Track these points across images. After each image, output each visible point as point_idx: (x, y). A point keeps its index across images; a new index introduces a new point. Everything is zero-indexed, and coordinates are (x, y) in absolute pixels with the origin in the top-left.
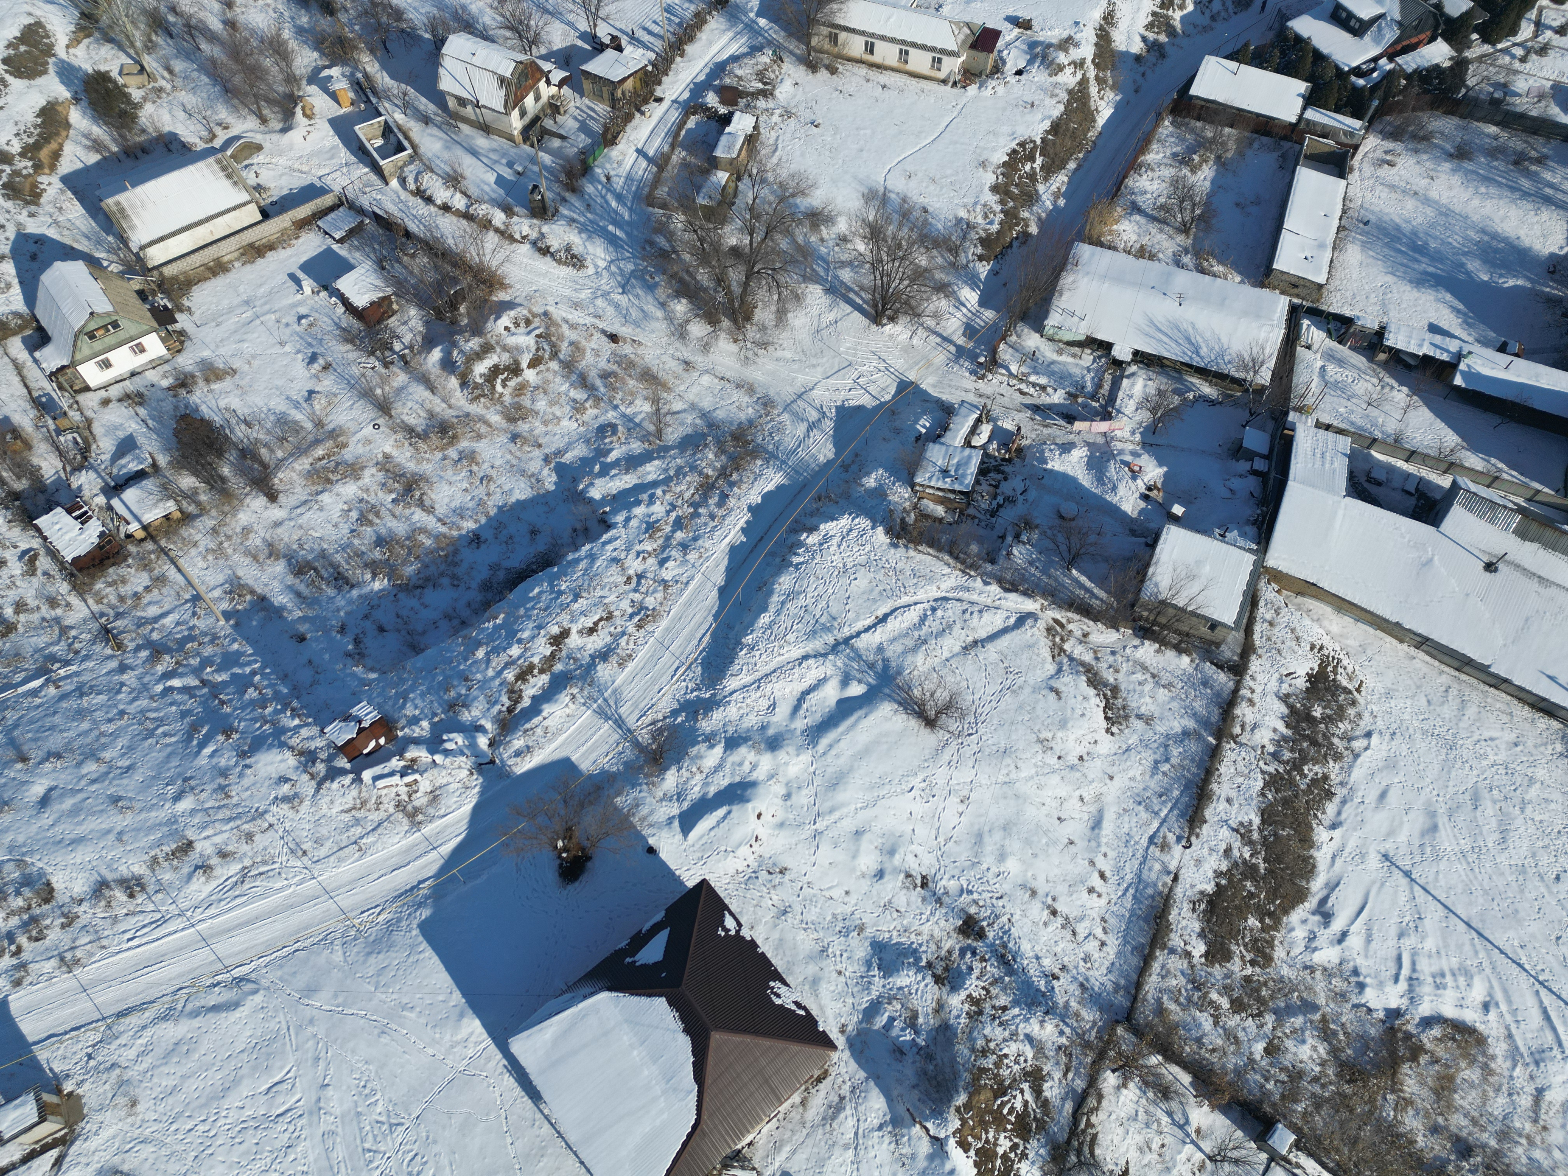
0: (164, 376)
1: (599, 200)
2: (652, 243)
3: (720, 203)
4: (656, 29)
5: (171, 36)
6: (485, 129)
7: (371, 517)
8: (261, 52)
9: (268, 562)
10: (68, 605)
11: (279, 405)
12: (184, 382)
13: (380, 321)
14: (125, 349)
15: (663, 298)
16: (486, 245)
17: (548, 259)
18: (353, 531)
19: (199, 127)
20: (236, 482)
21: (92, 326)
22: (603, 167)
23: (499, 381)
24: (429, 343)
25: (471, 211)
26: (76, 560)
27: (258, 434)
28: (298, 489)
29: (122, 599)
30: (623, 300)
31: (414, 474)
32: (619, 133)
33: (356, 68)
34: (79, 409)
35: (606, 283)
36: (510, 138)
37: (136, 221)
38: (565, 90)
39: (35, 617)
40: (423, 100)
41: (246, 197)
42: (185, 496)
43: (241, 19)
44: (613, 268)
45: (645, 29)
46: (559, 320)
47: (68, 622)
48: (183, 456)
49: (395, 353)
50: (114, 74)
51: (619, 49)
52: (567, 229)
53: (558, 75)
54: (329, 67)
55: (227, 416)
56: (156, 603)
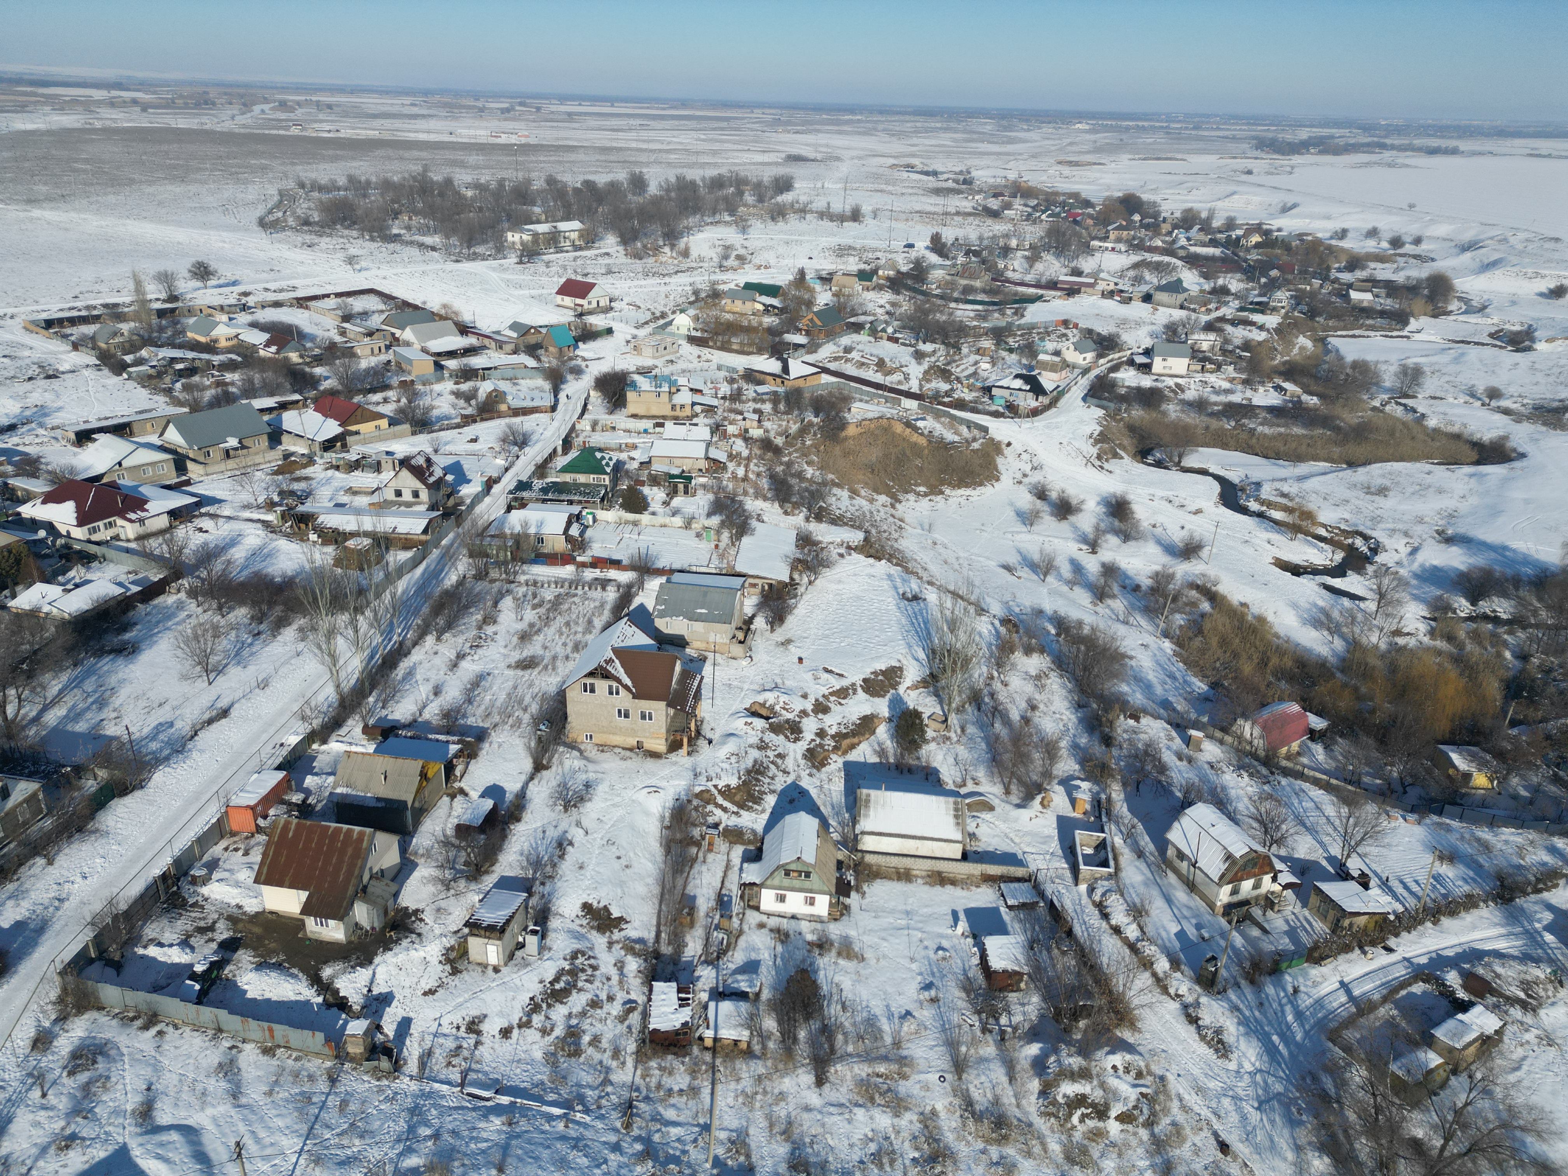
0: (813, 932)
1: (1275, 1005)
2: (1315, 1079)
3: (1419, 1084)
4: (1415, 888)
5: (979, 710)
6: (1191, 886)
7: (885, 1160)
8: (1036, 747)
9: (778, 1137)
10: (624, 1063)
11: (877, 1007)
12: (822, 945)
13: (1001, 990)
14: (802, 895)
15: (1302, 1141)
16: (1137, 982)
17: (1192, 1029)
18: (862, 1162)
19: (959, 774)
20: (802, 1049)
21: (793, 867)
22: (1294, 978)
23: (1079, 1113)
24: (1033, 1034)
25: (1139, 945)
26: (656, 1031)
27: (846, 1020)
28: (844, 1090)
29: (659, 1086)
30: (1255, 1116)
31: (947, 1147)
32: (1328, 957)
33: (1104, 791)
34: (741, 920)
35: (1242, 1087)
36: (1211, 906)
37: (872, 812)
38: (1289, 893)
39: (597, 1056)
40: (1147, 838)
41: (958, 836)
42: (760, 1035)
43: (1036, 720)
44: (1258, 1077)
45: (1402, 882)
46: (1173, 1092)
47: (614, 1077)
48: (781, 1002)
49: (998, 1024)
50: (925, 716)
51: (1366, 886)
52: (1227, 1013)
53: (1287, 877)
54: (1082, 780)
55: (834, 990)
56: (678, 1109)
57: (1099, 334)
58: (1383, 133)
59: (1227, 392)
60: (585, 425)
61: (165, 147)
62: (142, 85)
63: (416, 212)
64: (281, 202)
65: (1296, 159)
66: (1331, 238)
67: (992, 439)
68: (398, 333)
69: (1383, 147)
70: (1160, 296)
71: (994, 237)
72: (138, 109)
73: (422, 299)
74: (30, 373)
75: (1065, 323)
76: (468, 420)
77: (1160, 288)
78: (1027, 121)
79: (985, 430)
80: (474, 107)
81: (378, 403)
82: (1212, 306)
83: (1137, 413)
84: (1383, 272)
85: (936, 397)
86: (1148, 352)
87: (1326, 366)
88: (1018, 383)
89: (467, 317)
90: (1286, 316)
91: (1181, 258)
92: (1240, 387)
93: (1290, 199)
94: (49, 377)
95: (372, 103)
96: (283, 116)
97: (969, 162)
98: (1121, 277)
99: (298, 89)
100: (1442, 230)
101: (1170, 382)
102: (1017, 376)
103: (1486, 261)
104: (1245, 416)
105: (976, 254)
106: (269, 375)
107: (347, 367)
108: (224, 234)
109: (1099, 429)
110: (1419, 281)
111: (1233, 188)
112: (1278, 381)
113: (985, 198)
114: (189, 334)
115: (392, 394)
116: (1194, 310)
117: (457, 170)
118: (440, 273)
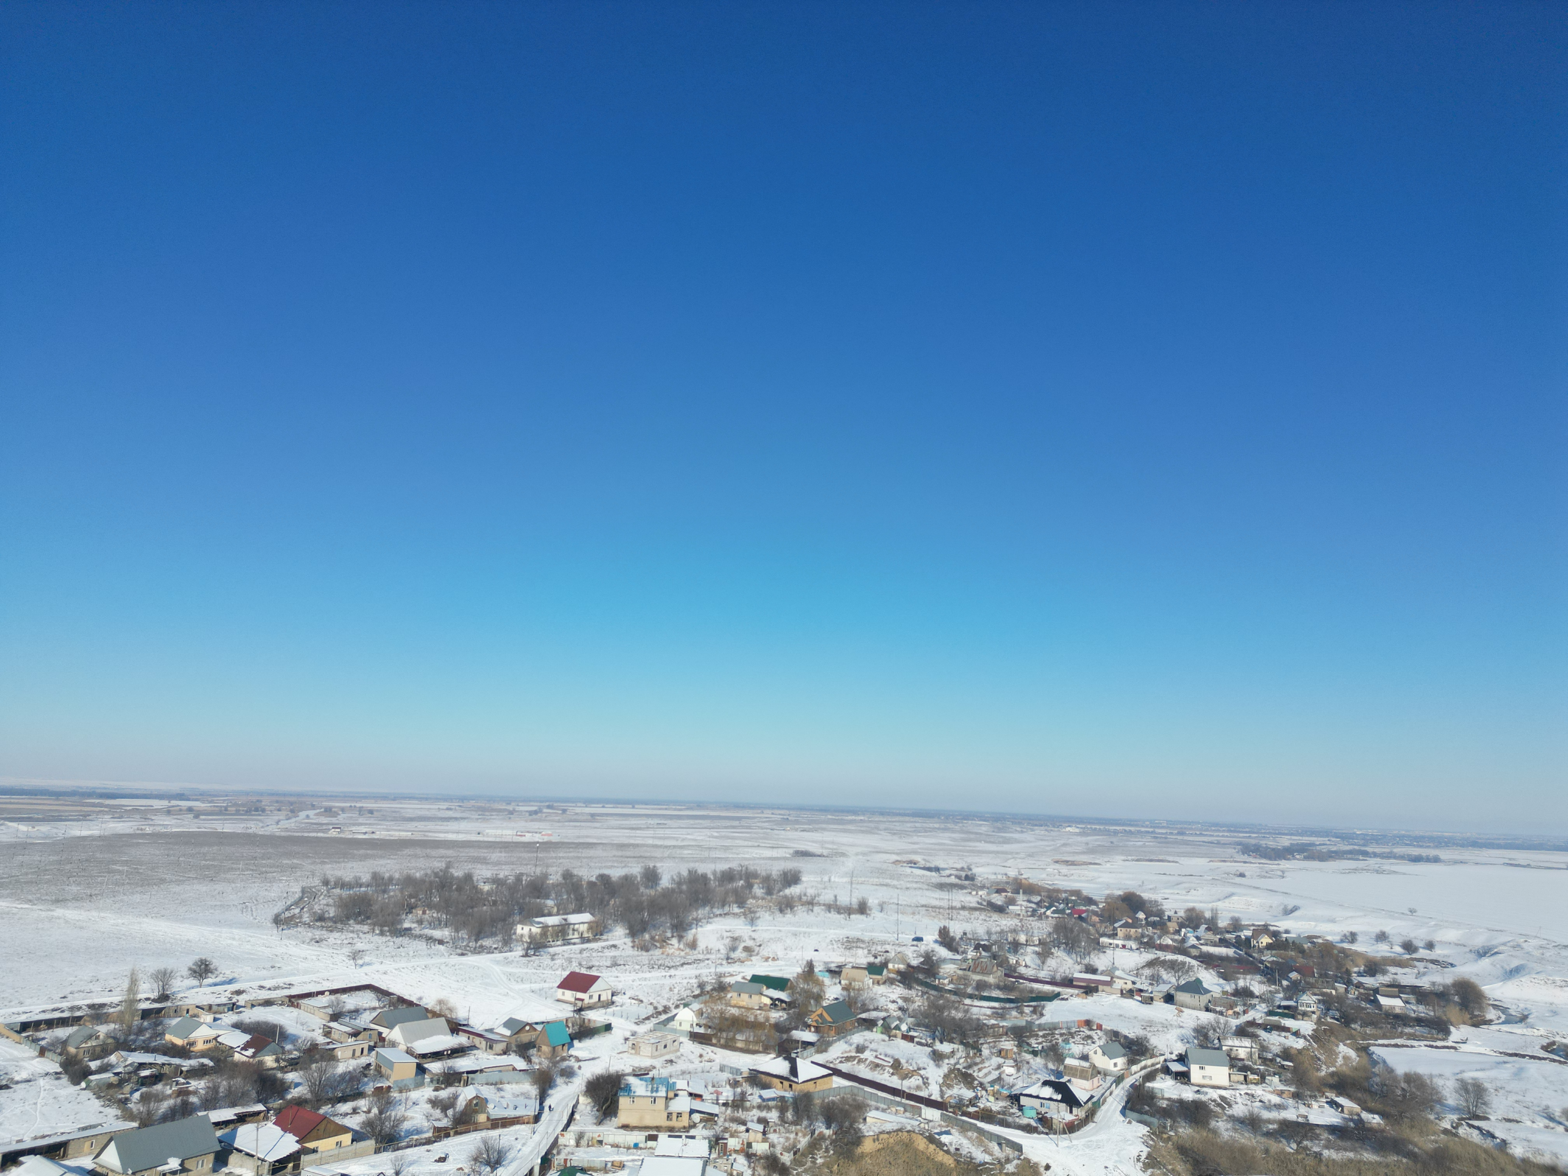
57: (1126, 1037)
58: (1362, 842)
59: (1279, 1107)
60: (569, 1139)
61: (205, 850)
62: (202, 796)
63: (430, 906)
64: (301, 899)
65: (1284, 864)
66: (1342, 941)
67: (1028, 1161)
68: (385, 1031)
69: (1365, 854)
70: (1181, 997)
71: (1002, 932)
72: (191, 816)
73: (418, 995)
75: (1088, 1023)
76: (441, 1134)
77: (1179, 988)
78: (1020, 823)
79: (1018, 1148)
80: (505, 810)
81: (346, 1114)
82: (1239, 1009)
83: (1185, 1131)
84: (1407, 977)
85: (960, 1106)
86: (1182, 1059)
87: (1377, 1080)
88: (1048, 1092)
89: (461, 1015)
90: (1319, 1022)
91: (1195, 958)
92: (1291, 1102)
93: (1291, 903)
95: (411, 808)
96: (324, 820)
97: (970, 860)
98: (1137, 975)
99: (345, 797)
100: (1451, 935)
101: (1214, 1094)
102: (1046, 1083)
103: (1508, 968)
104: (1305, 1137)
105: (986, 948)
106: (237, 1082)
107: (322, 1072)
108: (235, 931)
109: (1146, 1150)
110: (1445, 986)
111: (1230, 889)
112: (1332, 1095)
113: (988, 894)
114: (168, 1037)
115: (363, 1104)
116: (1221, 1013)
117: (479, 866)
118: (443, 967)
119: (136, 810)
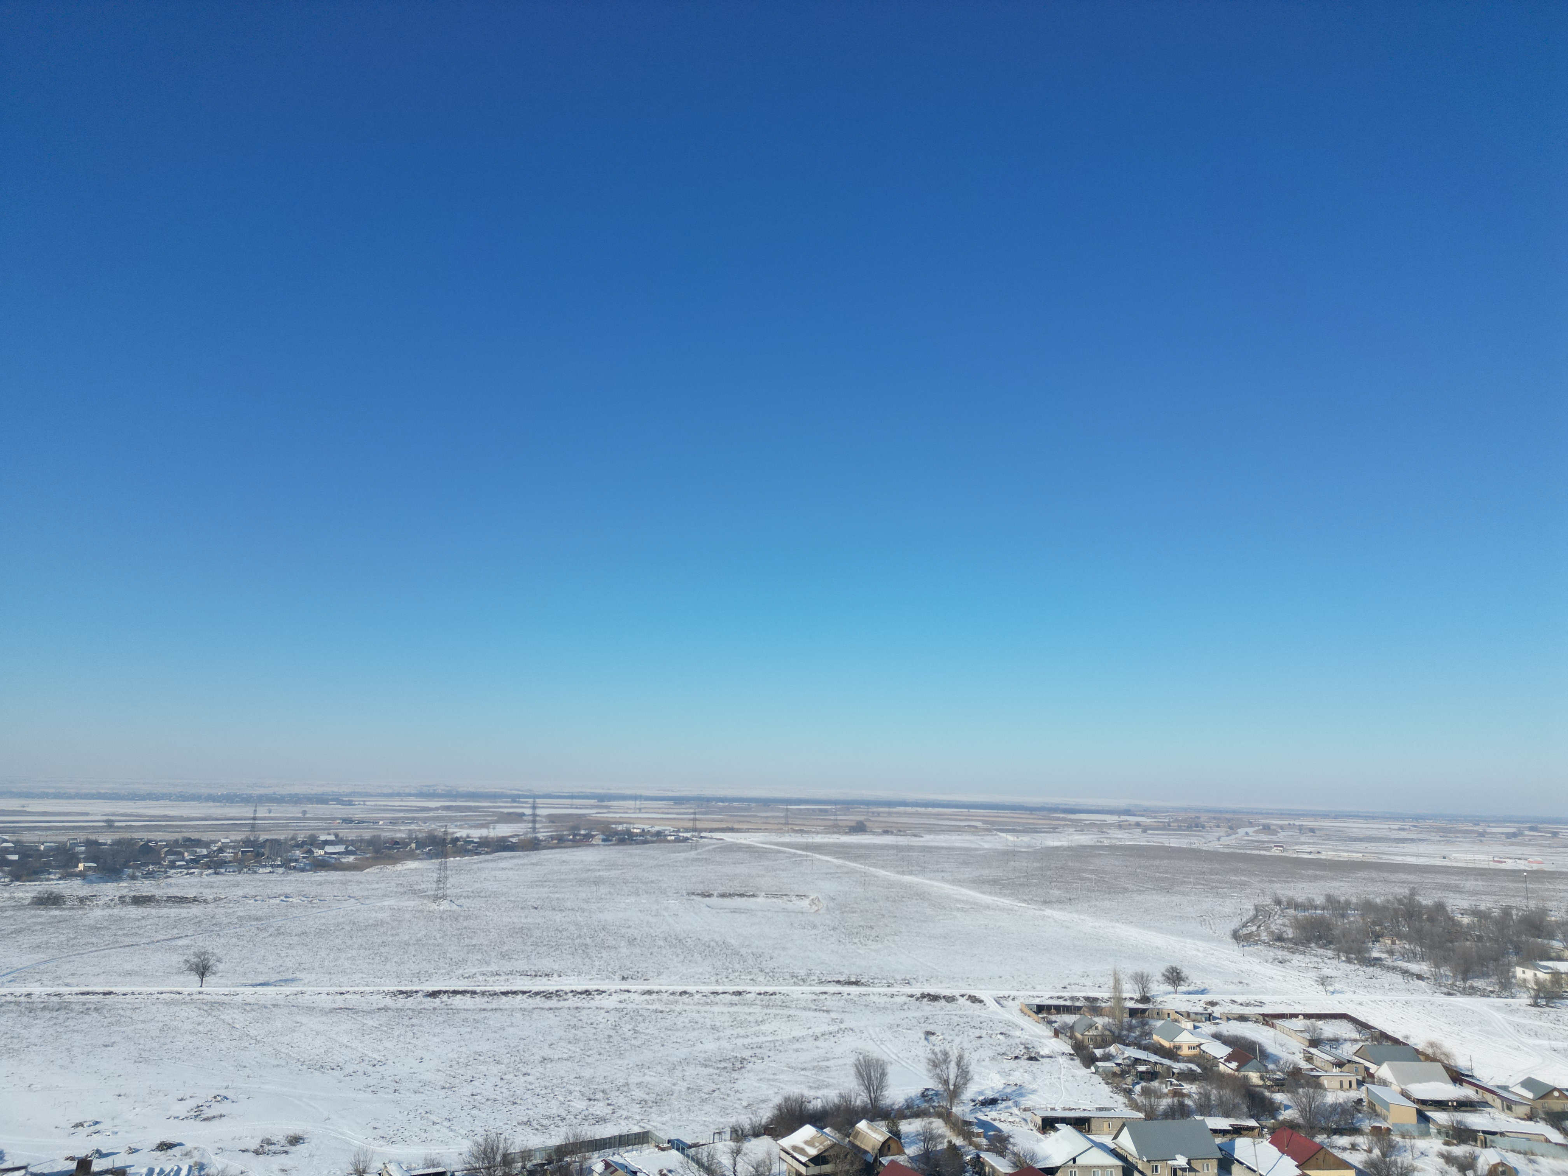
61: (1157, 862)
62: (1146, 812)
63: (1400, 936)
64: (1256, 916)
68: (1373, 1068)
72: (1139, 830)
73: (1405, 1034)
74: (1017, 1053)
80: (1472, 832)
81: (1345, 1149)
89: (1461, 1062)
94: (1031, 1059)
95: (1356, 827)
96: (1265, 838)
99: (1282, 815)
106: (1227, 1093)
107: (1310, 1098)
108: (1199, 943)
114: (1155, 1037)
115: (1362, 1141)
117: (1451, 895)
118: (1427, 1005)
119: (1093, 824)
